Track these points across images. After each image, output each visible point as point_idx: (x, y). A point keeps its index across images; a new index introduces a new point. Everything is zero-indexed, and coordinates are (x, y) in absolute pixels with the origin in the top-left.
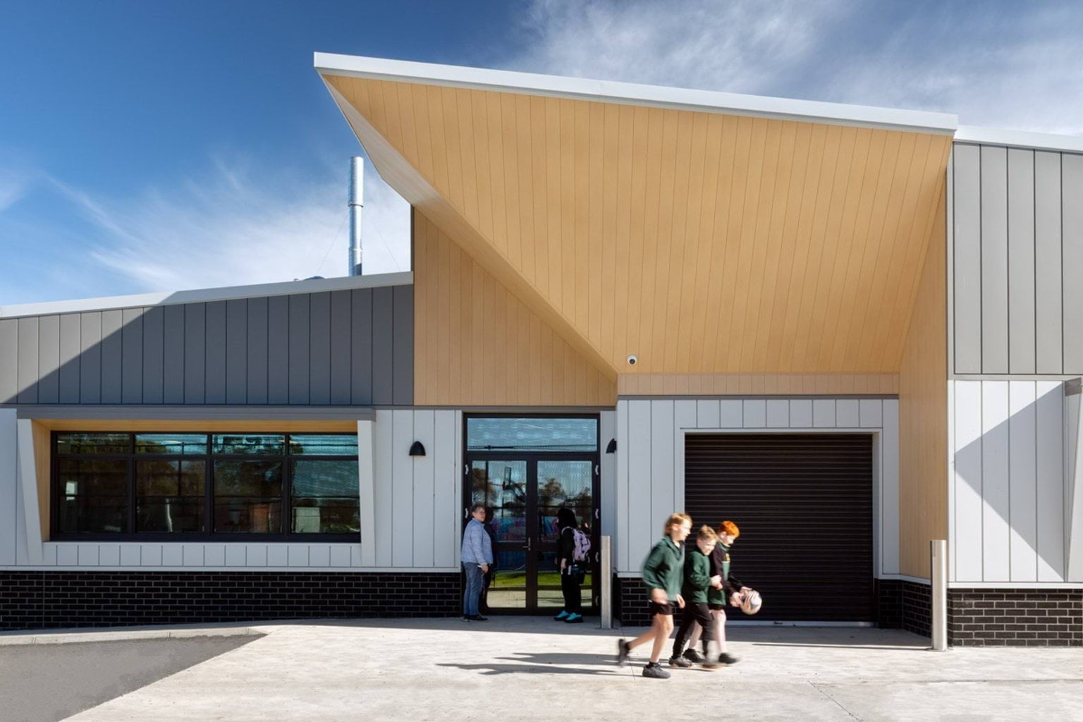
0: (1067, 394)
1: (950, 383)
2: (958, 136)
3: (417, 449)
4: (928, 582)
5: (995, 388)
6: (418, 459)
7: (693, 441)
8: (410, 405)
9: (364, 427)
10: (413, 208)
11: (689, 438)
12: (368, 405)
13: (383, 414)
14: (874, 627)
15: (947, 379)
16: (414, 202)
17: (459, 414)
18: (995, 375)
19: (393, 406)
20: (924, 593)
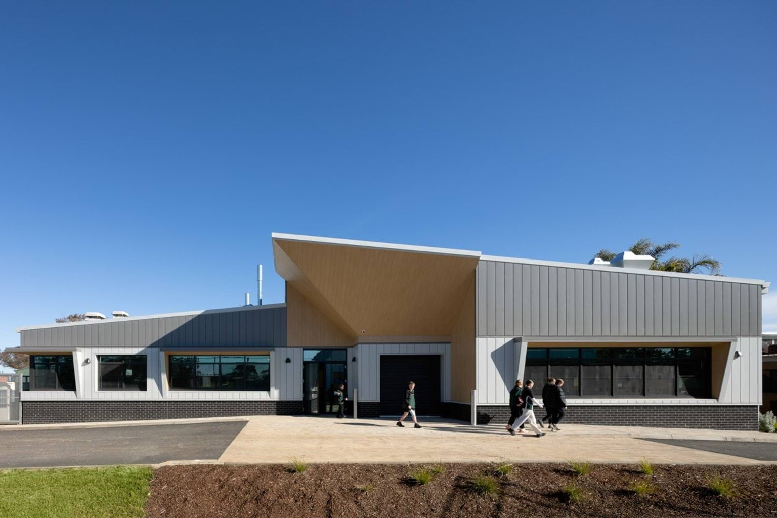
0: (515, 342)
1: (477, 339)
2: (480, 259)
3: (288, 361)
4: (470, 404)
5: (491, 340)
6: (288, 364)
7: (383, 358)
8: (286, 346)
9: (272, 353)
10: (286, 282)
11: (381, 356)
12: (272, 346)
13: (277, 349)
14: (441, 417)
15: (475, 337)
16: (287, 280)
17: (302, 349)
18: (491, 336)
19: (280, 346)
20: (468, 408)
